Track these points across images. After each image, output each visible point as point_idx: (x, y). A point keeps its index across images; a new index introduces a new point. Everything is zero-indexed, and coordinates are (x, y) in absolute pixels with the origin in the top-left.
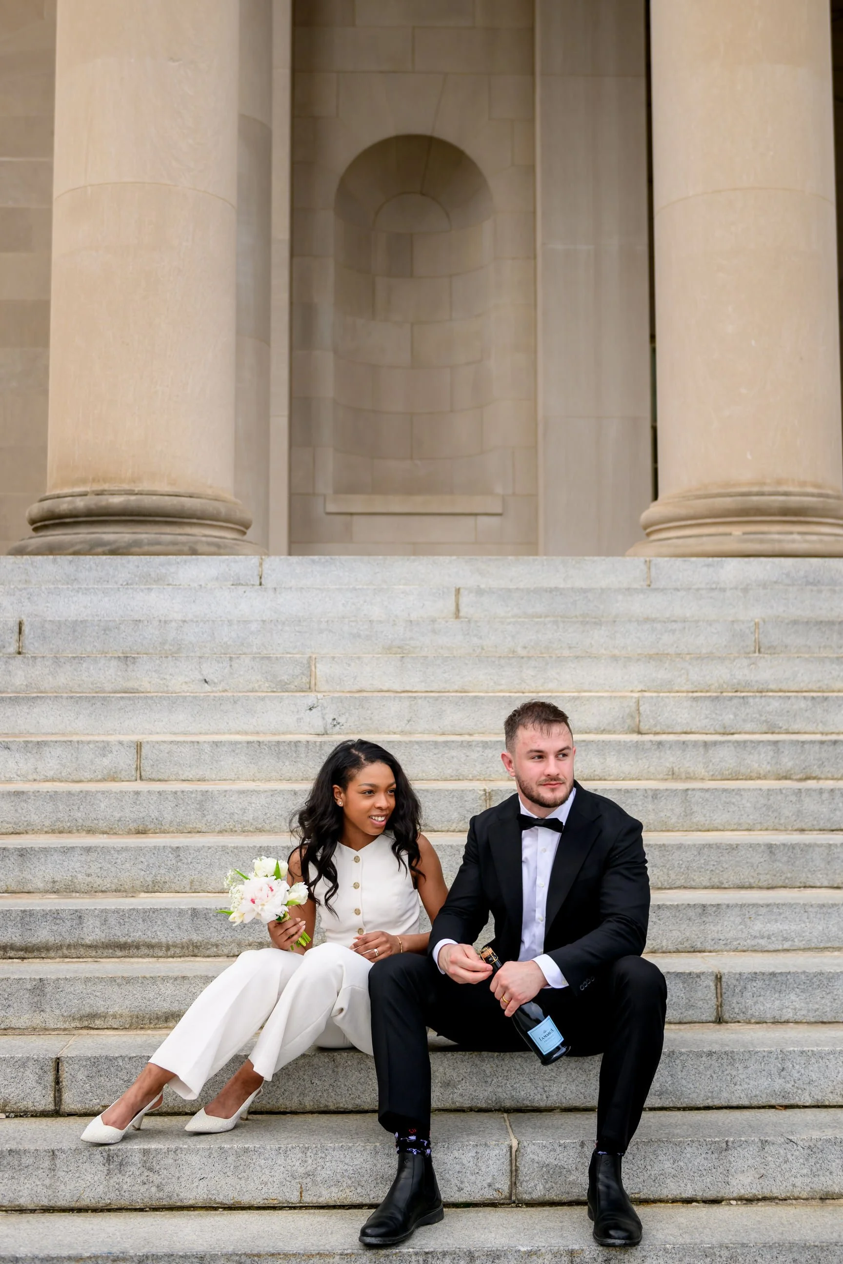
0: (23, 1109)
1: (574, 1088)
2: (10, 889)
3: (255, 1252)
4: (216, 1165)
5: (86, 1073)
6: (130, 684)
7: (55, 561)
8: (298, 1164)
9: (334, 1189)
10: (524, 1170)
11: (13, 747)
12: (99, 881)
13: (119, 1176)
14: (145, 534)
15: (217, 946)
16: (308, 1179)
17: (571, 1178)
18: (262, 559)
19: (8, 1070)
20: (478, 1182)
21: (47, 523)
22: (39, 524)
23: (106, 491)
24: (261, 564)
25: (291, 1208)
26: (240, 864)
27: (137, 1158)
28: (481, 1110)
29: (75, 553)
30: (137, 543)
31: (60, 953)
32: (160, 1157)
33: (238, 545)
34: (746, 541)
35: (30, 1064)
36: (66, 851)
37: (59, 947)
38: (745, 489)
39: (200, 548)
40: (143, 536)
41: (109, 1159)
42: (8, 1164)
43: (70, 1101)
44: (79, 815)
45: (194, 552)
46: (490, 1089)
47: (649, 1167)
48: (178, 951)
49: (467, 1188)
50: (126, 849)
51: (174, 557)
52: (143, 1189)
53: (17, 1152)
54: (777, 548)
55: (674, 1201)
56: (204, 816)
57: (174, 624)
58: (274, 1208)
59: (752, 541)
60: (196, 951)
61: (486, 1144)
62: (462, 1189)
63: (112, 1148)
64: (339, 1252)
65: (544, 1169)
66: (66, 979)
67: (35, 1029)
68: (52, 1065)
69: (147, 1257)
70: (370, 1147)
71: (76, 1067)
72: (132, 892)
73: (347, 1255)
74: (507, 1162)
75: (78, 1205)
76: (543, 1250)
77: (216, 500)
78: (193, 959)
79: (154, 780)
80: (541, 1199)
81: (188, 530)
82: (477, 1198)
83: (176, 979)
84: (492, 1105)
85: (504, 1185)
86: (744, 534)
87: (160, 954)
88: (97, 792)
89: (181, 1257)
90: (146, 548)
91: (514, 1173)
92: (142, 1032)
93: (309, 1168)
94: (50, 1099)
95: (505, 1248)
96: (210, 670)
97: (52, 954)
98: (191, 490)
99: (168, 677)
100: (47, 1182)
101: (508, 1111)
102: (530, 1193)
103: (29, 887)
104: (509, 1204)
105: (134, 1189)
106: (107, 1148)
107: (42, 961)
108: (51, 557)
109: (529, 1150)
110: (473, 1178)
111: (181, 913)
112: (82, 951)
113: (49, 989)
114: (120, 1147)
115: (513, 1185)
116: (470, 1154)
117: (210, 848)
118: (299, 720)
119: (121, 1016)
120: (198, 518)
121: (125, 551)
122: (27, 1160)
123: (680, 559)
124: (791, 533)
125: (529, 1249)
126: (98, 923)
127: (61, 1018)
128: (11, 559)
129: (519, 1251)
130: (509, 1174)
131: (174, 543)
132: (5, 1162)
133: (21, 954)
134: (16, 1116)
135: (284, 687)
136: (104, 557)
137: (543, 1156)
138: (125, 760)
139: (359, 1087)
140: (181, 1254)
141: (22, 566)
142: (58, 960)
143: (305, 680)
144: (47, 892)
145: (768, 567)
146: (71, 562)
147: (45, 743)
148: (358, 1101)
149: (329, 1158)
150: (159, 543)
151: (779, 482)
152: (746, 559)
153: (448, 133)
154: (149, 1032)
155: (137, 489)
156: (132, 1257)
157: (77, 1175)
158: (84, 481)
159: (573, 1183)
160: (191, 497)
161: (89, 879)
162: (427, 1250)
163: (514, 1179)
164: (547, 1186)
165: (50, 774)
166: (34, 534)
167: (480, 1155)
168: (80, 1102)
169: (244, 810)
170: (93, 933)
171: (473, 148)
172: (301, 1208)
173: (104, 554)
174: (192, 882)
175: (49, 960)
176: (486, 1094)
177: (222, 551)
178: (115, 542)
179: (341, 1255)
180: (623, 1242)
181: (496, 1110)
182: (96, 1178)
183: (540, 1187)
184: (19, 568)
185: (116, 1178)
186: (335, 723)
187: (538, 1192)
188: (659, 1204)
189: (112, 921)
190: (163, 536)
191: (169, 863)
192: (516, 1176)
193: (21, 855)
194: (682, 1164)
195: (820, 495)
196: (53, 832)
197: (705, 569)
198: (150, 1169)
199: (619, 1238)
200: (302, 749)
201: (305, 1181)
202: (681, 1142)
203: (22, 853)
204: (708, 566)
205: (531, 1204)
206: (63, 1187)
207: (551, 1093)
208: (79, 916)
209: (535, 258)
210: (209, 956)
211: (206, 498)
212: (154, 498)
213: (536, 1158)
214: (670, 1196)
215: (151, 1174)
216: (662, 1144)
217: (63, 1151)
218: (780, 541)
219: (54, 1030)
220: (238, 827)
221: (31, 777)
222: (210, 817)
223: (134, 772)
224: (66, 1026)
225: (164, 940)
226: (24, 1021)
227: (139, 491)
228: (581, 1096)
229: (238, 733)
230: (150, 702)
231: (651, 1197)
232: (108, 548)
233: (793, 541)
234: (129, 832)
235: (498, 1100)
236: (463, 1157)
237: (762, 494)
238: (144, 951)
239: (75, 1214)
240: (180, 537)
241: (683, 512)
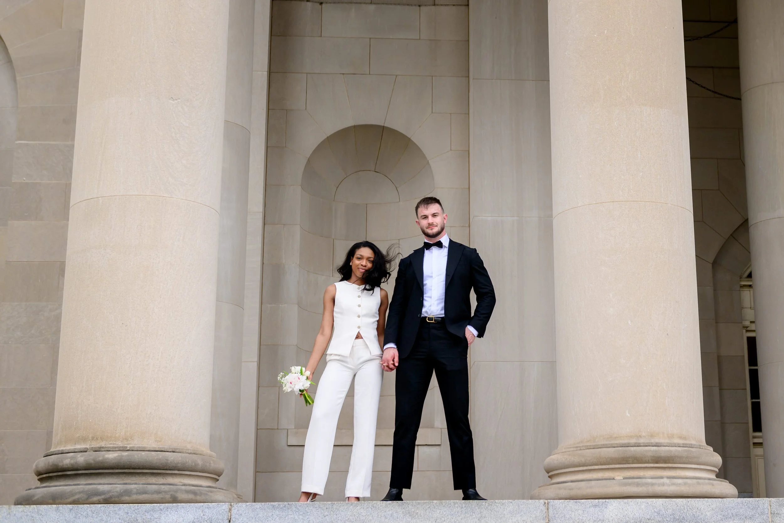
7: (57, 510)
14: (134, 484)
18: (231, 505)
21: (51, 475)
22: (44, 476)
23: (103, 447)
24: (230, 510)
29: (75, 502)
30: (128, 493)
33: (211, 492)
34: (626, 485)
38: (626, 441)
39: (179, 496)
40: (133, 486)
45: (175, 500)
51: (159, 505)
54: (650, 490)
59: (630, 484)
77: (195, 454)
81: (170, 480)
86: (624, 478)
90: (134, 497)
98: (175, 445)
108: (54, 506)
120: (179, 470)
121: (116, 499)
123: (572, 501)
124: (662, 478)
128: (20, 508)
131: (158, 492)
136: (100, 505)
141: (29, 514)
145: (643, 507)
146: (71, 510)
150: (145, 493)
151: (652, 436)
152: (626, 500)
155: (128, 447)
158: (84, 439)
160: (174, 452)
166: (38, 484)
178: (109, 492)
184: (27, 515)
190: (149, 486)
195: (684, 446)
197: (592, 509)
204: (595, 506)
211: (185, 452)
212: (143, 453)
218: (653, 484)
227: (130, 447)
232: (103, 497)
233: (663, 485)
237: (639, 445)
240: (163, 487)
241: (576, 460)
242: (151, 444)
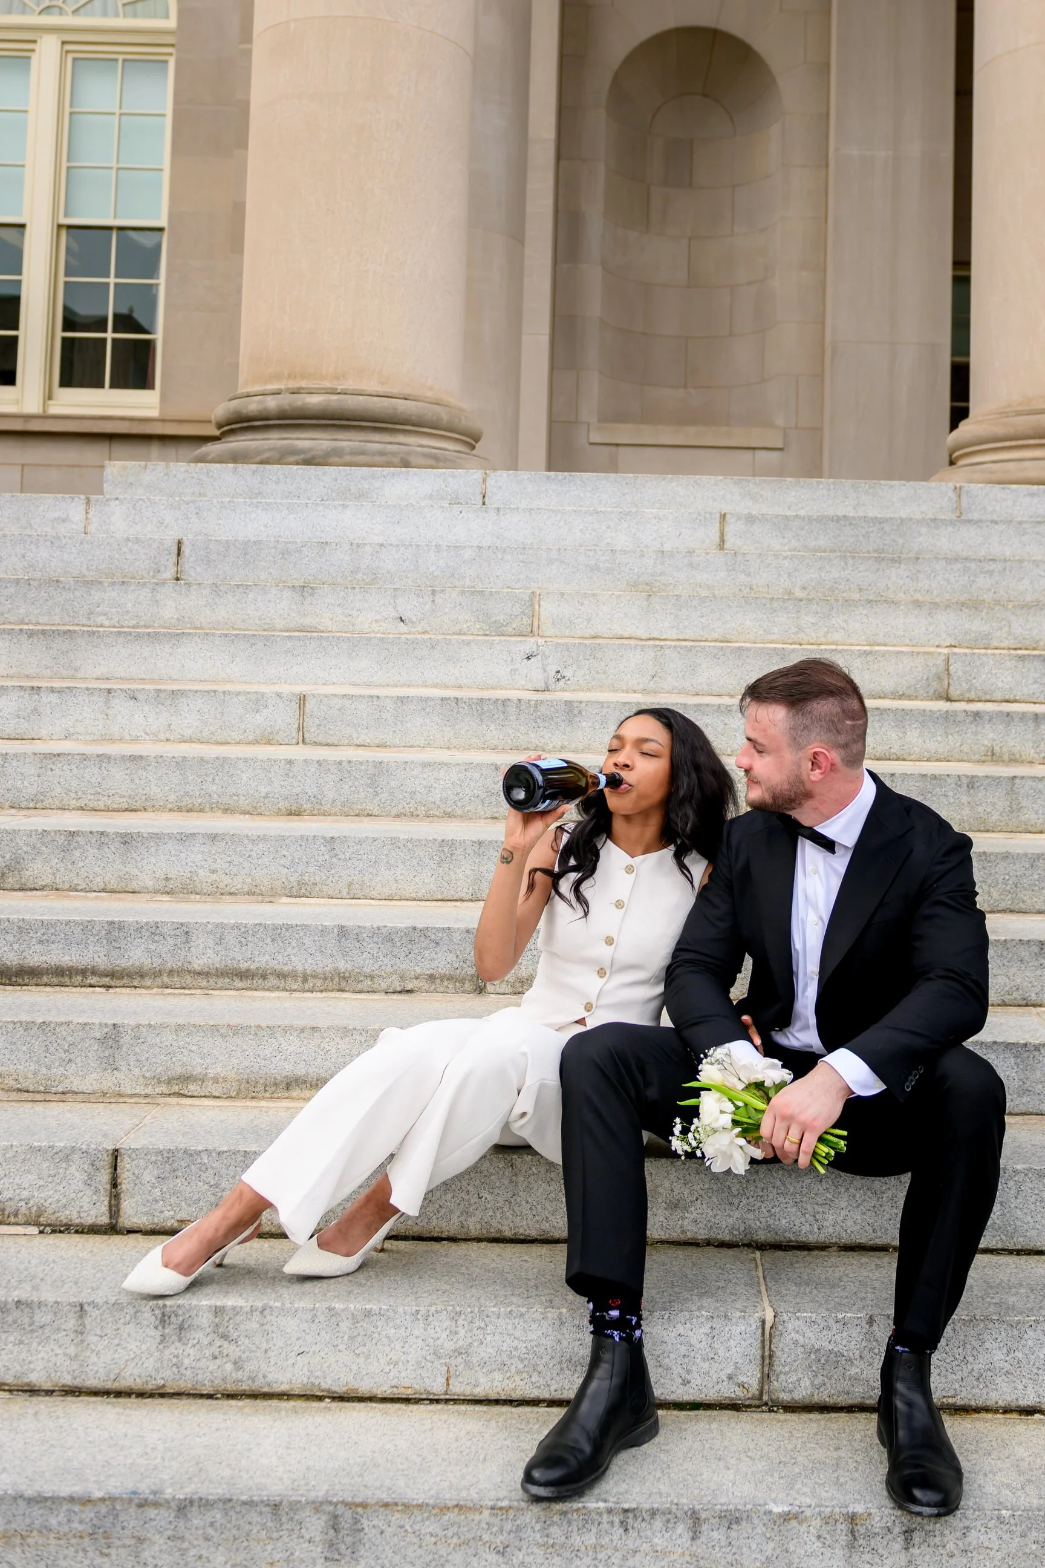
0: (65, 1221)
1: (858, 1216)
2: (109, 887)
3: (358, 1500)
4: (323, 1333)
5: (155, 1172)
6: (308, 621)
7: (235, 471)
8: (444, 1335)
9: (498, 1376)
10: (782, 1357)
11: (140, 697)
12: (227, 880)
13: (178, 1344)
14: (347, 441)
15: (372, 978)
16: (459, 1360)
17: (853, 1371)
18: (486, 474)
19: (46, 1164)
20: (712, 1372)
21: (233, 426)
22: (226, 428)
23: (303, 388)
24: (485, 480)
25: (432, 1401)
26: (415, 862)
27: (205, 1320)
28: (722, 1245)
29: (262, 462)
30: (338, 451)
31: (158, 981)
32: (239, 1318)
33: (460, 458)
35: (76, 1157)
36: (184, 838)
37: (158, 974)
39: (413, 460)
40: (345, 444)
41: (164, 1320)
42: (15, 1322)
43: (132, 1213)
44: (214, 788)
45: (406, 464)
46: (737, 1214)
47: (971, 1359)
48: (319, 983)
49: (696, 1380)
50: (264, 838)
51: (380, 469)
52: (213, 1366)
53: (29, 1305)
55: (1007, 1411)
56: (377, 794)
57: (367, 548)
58: (407, 1400)
60: (343, 984)
61: (726, 1316)
62: (689, 1382)
63: (168, 1302)
64: (490, 1503)
65: (813, 1356)
66: (150, 1026)
67: (104, 1094)
68: (108, 1159)
69: (191, 1502)
70: (552, 1314)
71: (142, 1163)
72: (269, 895)
73: (501, 1509)
74: (757, 1344)
75: (116, 1386)
76: (808, 1512)
77: (437, 404)
78: (338, 994)
79: (321, 744)
80: (807, 1401)
81: (401, 438)
82: (710, 1395)
83: (302, 1031)
84: (738, 1238)
85: (751, 1378)
87: (295, 987)
88: (239, 759)
89: (244, 1503)
90: (348, 458)
91: (767, 1360)
92: (254, 1103)
93: (461, 1343)
94: (104, 1208)
95: (749, 1507)
96: (408, 606)
97: (148, 982)
98: (407, 391)
99: (354, 613)
100: (72, 1350)
101: (761, 1247)
102: (790, 1392)
103: (134, 885)
104: (759, 1407)
105: (201, 1364)
106: (161, 1302)
107: (133, 991)
108: (231, 465)
109: (790, 1326)
110: (706, 1365)
111: (324, 931)
112: (189, 979)
113: (125, 1039)
114: (180, 1301)
115: (766, 1378)
116: (703, 1330)
117: (375, 840)
118: (513, 671)
119: (225, 1079)
120: (414, 425)
121: (322, 461)
122: (42, 1317)
123: (998, 486)
125: (786, 1509)
126: (211, 943)
127: (141, 1080)
129: (770, 1512)
130: (759, 1362)
131: (382, 453)
132: (10, 1319)
133: (106, 980)
134: (53, 1232)
135: (499, 630)
136: (296, 467)
137: (812, 1337)
138: (284, 718)
139: (547, 1204)
140: (244, 1498)
141: (195, 475)
142: (155, 990)
143: (526, 621)
144: (157, 892)
146: (254, 472)
147: (183, 693)
148: (545, 1226)
149: (490, 1328)
150: (363, 453)
153: (733, 25)
154: (263, 1103)
155: (340, 388)
156: (167, 1501)
157: (116, 1341)
158: (278, 377)
159: (855, 1379)
160: (406, 399)
161: (214, 877)
162: (626, 1506)
163: (766, 1369)
164: (816, 1382)
165: (187, 733)
167: (716, 1332)
168: (146, 1213)
169: (429, 789)
170: (204, 955)
171: (761, 43)
172: (447, 1401)
173: (298, 464)
174: (350, 885)
175: (143, 991)
176: (731, 1221)
177: (441, 464)
178: (310, 449)
179: (492, 1508)
180: (935, 1511)
181: (744, 1245)
182: (144, 1347)
183: (806, 1382)
184: (193, 477)
185: (176, 1348)
186: (559, 676)
187: (803, 1389)
188: (983, 1415)
189: (231, 939)
190: (369, 445)
191: (320, 858)
192: (771, 1365)
193: (125, 843)
194: (1020, 1355)
196: (180, 809)
197: (1028, 499)
198: (224, 1337)
199: (928, 1505)
200: (512, 710)
201: (454, 1362)
202: (1019, 1322)
203: (127, 840)
204: (1033, 494)
205: (791, 1408)
206: (94, 1358)
207: (825, 1224)
208: (185, 932)
209: (827, 165)
210: (361, 992)
211: (424, 401)
212: (361, 398)
213: (801, 1340)
214: (1001, 1403)
215: (226, 1344)
216: (991, 1325)
217: (96, 1306)
219: (132, 1096)
220: (421, 811)
221: (162, 736)
222: (384, 796)
223: (294, 734)
224: (149, 1090)
225: (300, 968)
226: (89, 1082)
227: (342, 390)
228: (867, 1228)
229: (436, 686)
230: (324, 643)
231: (973, 1403)
232: (302, 457)
234: (278, 813)
235: (748, 1230)
236: (691, 1334)
238: (273, 981)
239: (112, 1399)
240: (389, 446)
241: (1000, 431)
242: (374, 386)
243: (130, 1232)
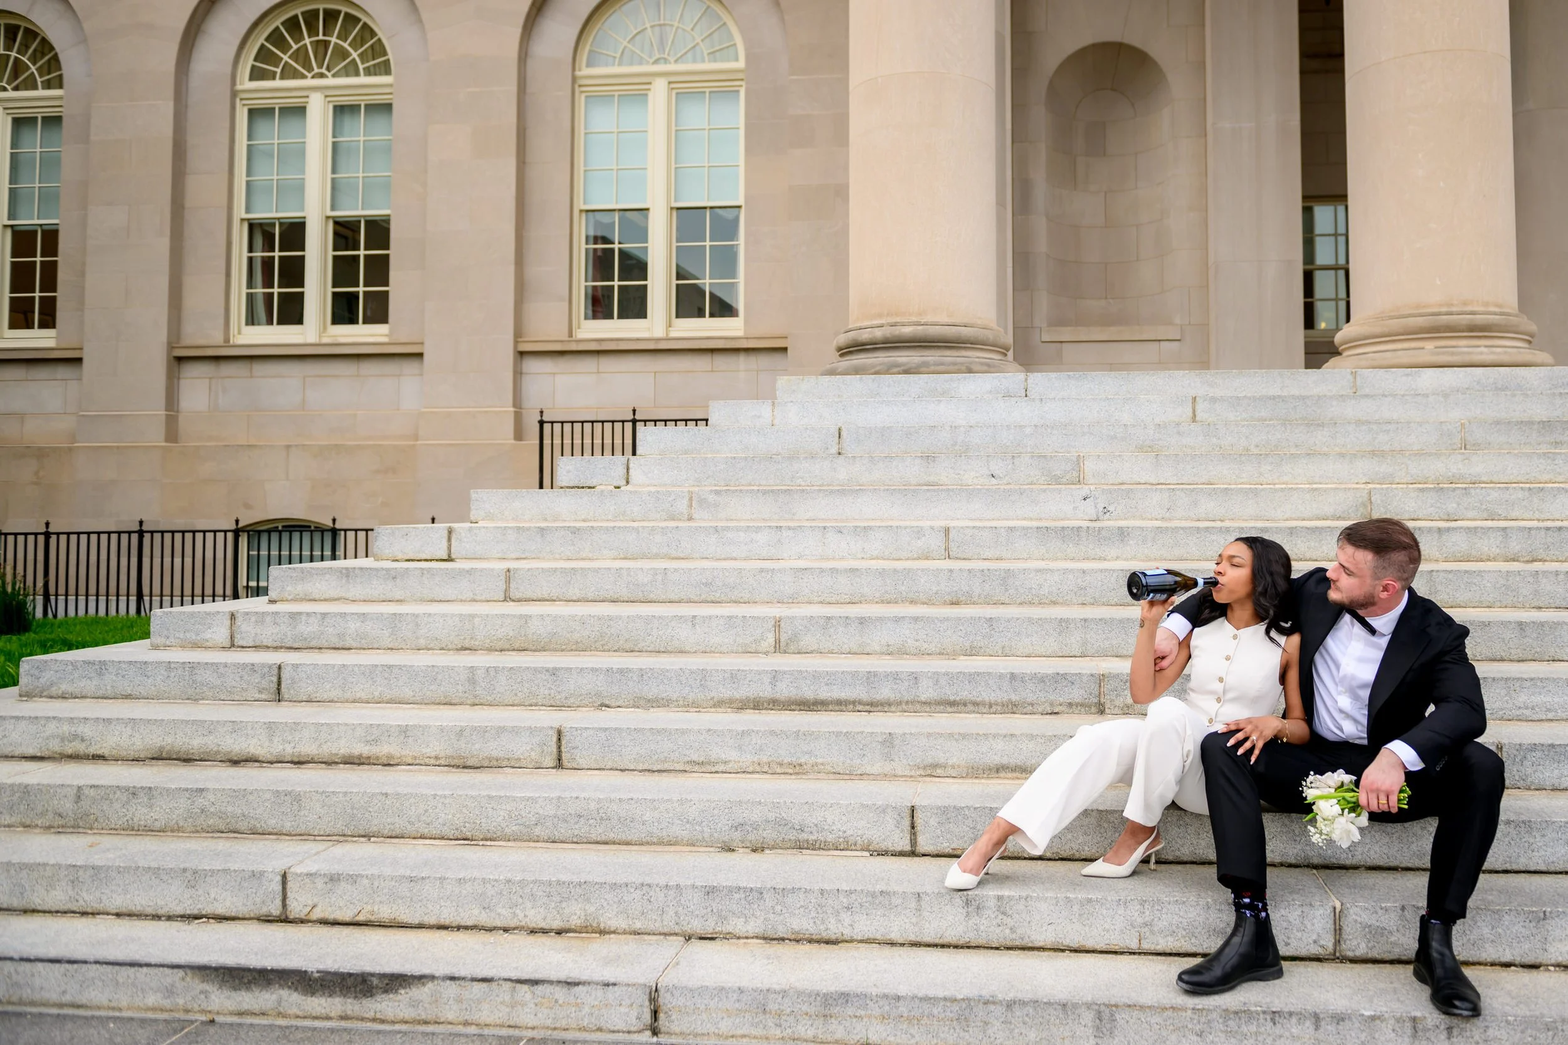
0: (884, 849)
2: (853, 651)
4: (1063, 912)
5: (937, 820)
6: (932, 479)
7: (861, 379)
8: (1136, 914)
9: (1170, 939)
10: (1347, 930)
11: (845, 531)
12: (925, 646)
13: (976, 917)
14: (931, 357)
15: (1032, 705)
16: (1146, 929)
17: (1393, 939)
18: (1027, 375)
19: (871, 815)
20: (1303, 938)
21: (851, 349)
22: (845, 351)
23: (898, 323)
24: (1026, 380)
25: (1131, 954)
26: (1044, 633)
27: (992, 903)
28: (1292, 866)
29: (876, 373)
30: (926, 365)
31: (900, 708)
32: (1012, 903)
34: (1438, 354)
35: (889, 810)
36: (897, 619)
37: (900, 703)
39: (975, 368)
40: (929, 359)
41: (968, 903)
42: (880, 903)
43: (924, 844)
44: (903, 588)
45: (970, 371)
46: (1297, 846)
48: (999, 708)
49: (1294, 943)
50: (947, 619)
51: (955, 375)
52: (998, 930)
53: (888, 893)
54: (1467, 359)
55: (1493, 964)
56: (1007, 590)
57: (962, 429)
58: (1116, 953)
59: (1444, 354)
60: (1015, 709)
61: (1310, 905)
62: (1289, 944)
64: (1190, 1006)
65: (1367, 930)
66: (911, 734)
67: (886, 775)
68: (909, 812)
69: (1015, 1003)
71: (929, 814)
72: (952, 655)
73: (1198, 1010)
74: (1331, 922)
75: (941, 941)
76: (1385, 1015)
77: (985, 329)
78: (1012, 715)
79: (960, 559)
80: (1364, 957)
81: (965, 353)
82: (1303, 952)
83: (1005, 736)
84: (1301, 861)
85: (1328, 942)
86: (1436, 347)
87: (985, 711)
88: (918, 569)
89: (1046, 1004)
90: (932, 368)
91: (1338, 932)
92: (977, 781)
93: (1147, 919)
94: (908, 841)
95: (1347, 1011)
96: (997, 467)
97: (893, 708)
98: (966, 321)
99: (961, 472)
100: (914, 920)
101: (1317, 867)
102: (1353, 951)
103: (867, 650)
104: (1334, 960)
105: (990, 930)
106: (965, 893)
107: (885, 714)
108: (858, 376)
109: (1351, 912)
110: (1299, 935)
111: (1001, 676)
112: (918, 707)
113: (897, 742)
115: (1337, 942)
116: (1296, 913)
117: (1018, 619)
118: (1075, 508)
119: (959, 766)
120: (972, 344)
121: (916, 370)
122: (896, 901)
123: (1381, 370)
125: (1372, 1013)
126: (931, 684)
127: (908, 767)
128: (826, 378)
130: (1333, 933)
131: (955, 364)
132: (877, 902)
133: (868, 708)
134: (878, 855)
135: (1057, 480)
136: (899, 376)
137: (1365, 918)
138: (935, 542)
140: (1044, 1000)
141: (835, 384)
142: (898, 714)
143: (1075, 474)
144: (883, 653)
145: (1460, 376)
146: (873, 380)
147: (870, 528)
149: (1165, 910)
150: (942, 364)
153: (1134, 39)
154: (983, 781)
155: (923, 321)
156: (1001, 1001)
157: (940, 915)
158: (880, 316)
160: (966, 326)
161: (918, 644)
162: (1273, 1009)
163: (1337, 937)
164: (1369, 945)
165: (875, 553)
166: (839, 358)
167: (1305, 914)
168: (932, 844)
169: (1040, 586)
170: (927, 692)
171: (1154, 50)
172: (1140, 954)
173: (900, 374)
174: (1003, 647)
175: (891, 714)
176: (1295, 851)
177: (992, 369)
178: (908, 363)
181: (1305, 866)
182: (956, 919)
183: (1363, 945)
185: (975, 919)
186: (1106, 510)
187: (1361, 950)
189: (943, 681)
190: (945, 359)
191: (984, 631)
192: (1340, 935)
193: (861, 623)
196: (882, 602)
197: (1404, 378)
198: (1004, 913)
200: (1083, 534)
201: (1143, 930)
203: (862, 621)
204: (1407, 375)
205: (1354, 961)
206: (927, 925)
208: (915, 678)
209: (1206, 136)
210: (1026, 714)
211: (977, 327)
212: (938, 327)
213: (1358, 919)
214: (1489, 960)
215: (1005, 918)
217: (927, 894)
219: (902, 776)
220: (1036, 600)
221: (860, 556)
222: (1012, 591)
223: (943, 552)
224: (912, 773)
225: (987, 699)
226: (876, 769)
229: (1025, 519)
230: (951, 493)
232: (902, 368)
234: (945, 603)
236: (1289, 915)
238: (970, 707)
239: (939, 949)
240: (958, 359)
242: (944, 319)
243: (924, 855)
